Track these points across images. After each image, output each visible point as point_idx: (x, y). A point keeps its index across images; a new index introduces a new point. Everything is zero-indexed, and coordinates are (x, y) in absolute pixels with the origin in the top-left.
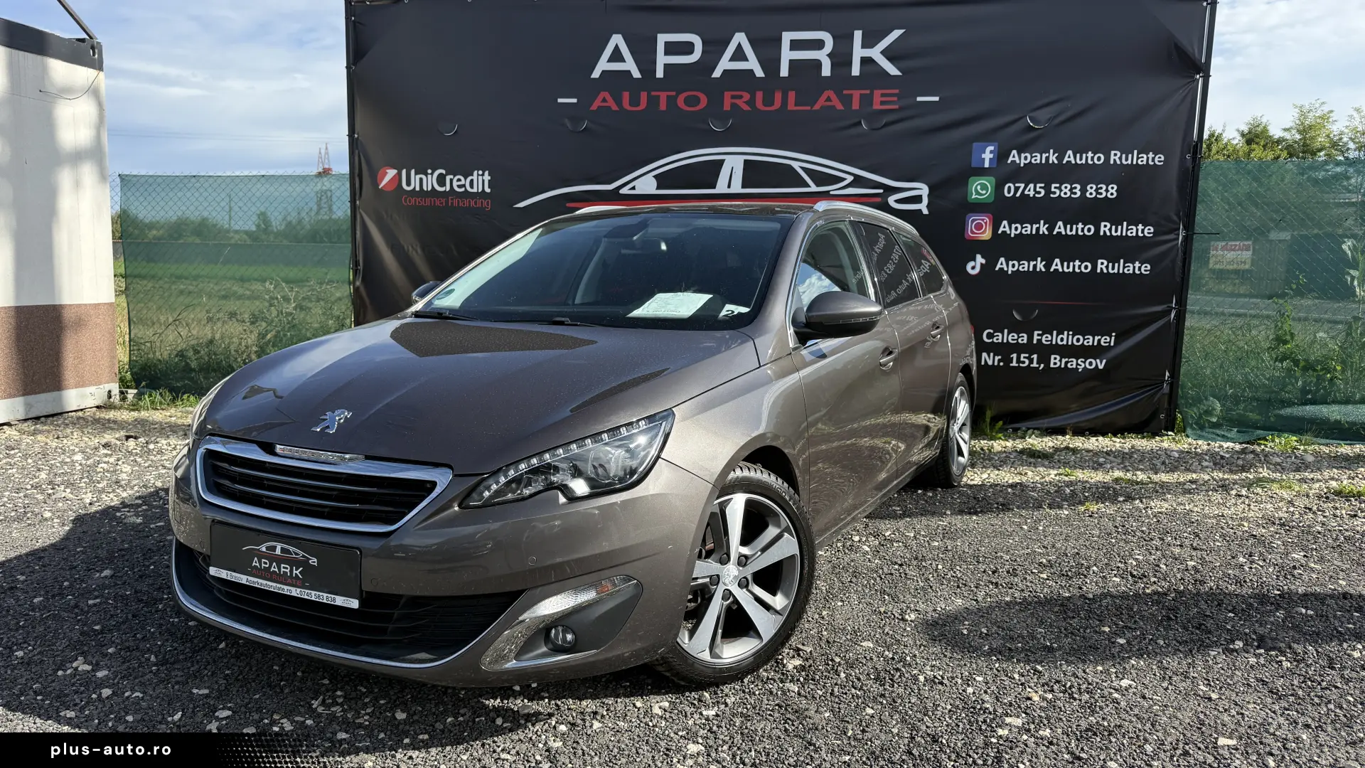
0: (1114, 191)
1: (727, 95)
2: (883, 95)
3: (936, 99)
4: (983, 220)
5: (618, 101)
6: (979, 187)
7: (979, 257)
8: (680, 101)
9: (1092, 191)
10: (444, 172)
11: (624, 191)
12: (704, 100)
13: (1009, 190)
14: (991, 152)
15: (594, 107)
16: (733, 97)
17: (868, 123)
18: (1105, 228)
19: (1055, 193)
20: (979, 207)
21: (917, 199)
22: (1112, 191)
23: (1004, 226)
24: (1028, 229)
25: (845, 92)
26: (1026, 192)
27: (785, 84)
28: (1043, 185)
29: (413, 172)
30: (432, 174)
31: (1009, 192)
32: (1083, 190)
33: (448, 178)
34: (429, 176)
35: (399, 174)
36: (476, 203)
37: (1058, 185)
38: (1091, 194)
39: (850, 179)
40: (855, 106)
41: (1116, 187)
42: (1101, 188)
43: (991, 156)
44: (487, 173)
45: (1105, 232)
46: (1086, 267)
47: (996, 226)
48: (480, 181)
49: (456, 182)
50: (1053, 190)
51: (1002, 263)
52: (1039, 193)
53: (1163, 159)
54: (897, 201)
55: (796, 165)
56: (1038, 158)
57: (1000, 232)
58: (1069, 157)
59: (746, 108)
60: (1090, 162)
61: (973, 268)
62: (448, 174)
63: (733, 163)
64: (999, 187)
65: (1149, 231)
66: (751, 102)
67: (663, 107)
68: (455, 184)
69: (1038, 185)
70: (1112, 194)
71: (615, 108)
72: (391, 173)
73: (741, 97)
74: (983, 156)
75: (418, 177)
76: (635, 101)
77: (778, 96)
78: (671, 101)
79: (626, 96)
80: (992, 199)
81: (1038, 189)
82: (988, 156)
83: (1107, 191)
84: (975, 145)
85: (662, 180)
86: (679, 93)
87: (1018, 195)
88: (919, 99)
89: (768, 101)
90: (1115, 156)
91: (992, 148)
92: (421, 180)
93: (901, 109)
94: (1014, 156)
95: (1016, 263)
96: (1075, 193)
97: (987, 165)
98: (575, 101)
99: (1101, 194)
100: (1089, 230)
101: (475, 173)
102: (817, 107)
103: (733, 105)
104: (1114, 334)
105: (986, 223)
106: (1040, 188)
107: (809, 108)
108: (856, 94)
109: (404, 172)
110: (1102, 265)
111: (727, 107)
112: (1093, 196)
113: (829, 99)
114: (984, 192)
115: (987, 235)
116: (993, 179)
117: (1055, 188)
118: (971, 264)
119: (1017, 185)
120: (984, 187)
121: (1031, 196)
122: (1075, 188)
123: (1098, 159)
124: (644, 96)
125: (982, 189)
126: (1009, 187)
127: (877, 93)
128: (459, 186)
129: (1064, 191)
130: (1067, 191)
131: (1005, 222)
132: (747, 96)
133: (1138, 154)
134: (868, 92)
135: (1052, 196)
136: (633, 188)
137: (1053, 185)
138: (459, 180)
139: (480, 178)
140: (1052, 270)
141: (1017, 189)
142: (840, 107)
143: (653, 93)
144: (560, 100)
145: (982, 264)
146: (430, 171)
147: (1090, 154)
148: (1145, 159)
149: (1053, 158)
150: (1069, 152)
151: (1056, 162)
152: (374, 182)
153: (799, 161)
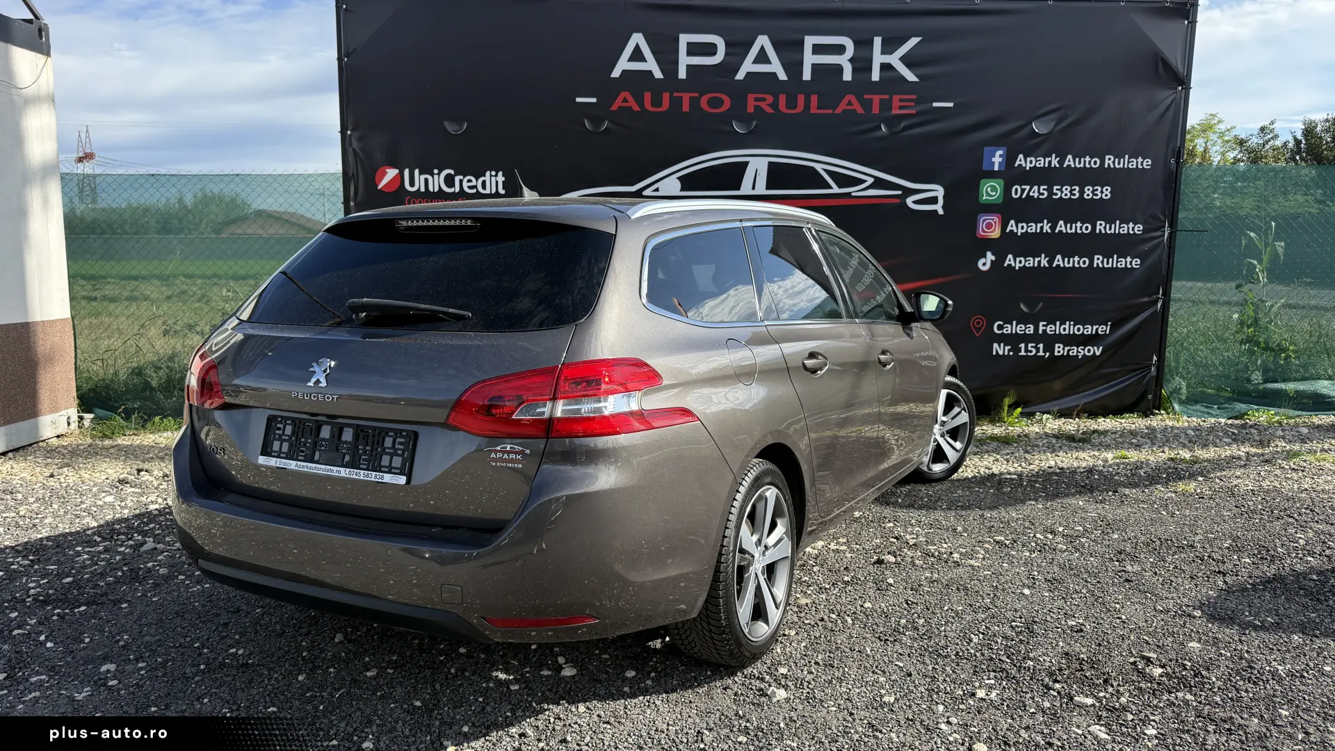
0: (1108, 193)
1: (751, 97)
2: (901, 100)
3: (951, 105)
4: (993, 219)
5: (640, 101)
6: (989, 189)
7: (989, 254)
8: (704, 103)
9: (1089, 192)
10: (452, 172)
11: (647, 193)
12: (727, 102)
13: (1016, 192)
14: (1000, 156)
15: (614, 108)
16: (756, 99)
17: (887, 126)
18: (1101, 226)
19: (1056, 194)
20: (990, 208)
21: (933, 200)
22: (1105, 193)
23: (1012, 225)
24: (1033, 228)
25: (865, 96)
26: (1031, 194)
27: (807, 88)
28: (1046, 187)
29: (417, 172)
30: (439, 174)
31: (1016, 194)
32: (1082, 192)
33: (457, 179)
34: (436, 177)
35: (401, 175)
37: (1059, 187)
38: (1088, 195)
39: (870, 181)
40: (876, 110)
41: (1109, 189)
42: (1097, 190)
43: (1001, 160)
44: (500, 174)
45: (1100, 230)
46: (1083, 263)
47: (1004, 225)
48: (493, 182)
49: (466, 183)
50: (1055, 191)
51: (1009, 260)
52: (1043, 194)
53: (1150, 163)
54: (915, 202)
55: (818, 167)
56: (1041, 162)
57: (1008, 231)
58: (1069, 161)
59: (769, 110)
60: (1088, 166)
61: (984, 264)
62: (456, 174)
63: (758, 165)
64: (1007, 190)
65: (1139, 229)
66: (774, 106)
67: (686, 108)
68: (465, 185)
69: (1042, 187)
70: (1106, 195)
71: (636, 108)
72: (392, 173)
73: (764, 100)
74: (993, 160)
75: (423, 177)
76: (657, 102)
77: (801, 98)
78: (694, 102)
79: (648, 96)
80: (1001, 200)
81: (1041, 191)
82: (997, 159)
83: (1102, 192)
84: (986, 149)
85: (688, 182)
86: (701, 95)
87: (1024, 196)
88: (935, 104)
89: (792, 104)
90: (1109, 161)
91: (1000, 152)
92: (426, 180)
93: (917, 114)
94: (1020, 160)
95: (1022, 259)
96: (1074, 195)
97: (996, 168)
98: (594, 100)
99: (1097, 195)
100: (1086, 228)
101: (488, 173)
102: (839, 110)
103: (756, 107)
104: (1109, 323)
105: (995, 223)
106: (1044, 189)
107: (831, 111)
108: (876, 99)
109: (407, 172)
110: (1098, 260)
111: (750, 109)
112: (1090, 197)
113: (850, 103)
114: (994, 193)
115: (996, 234)
116: (1002, 182)
117: (1057, 189)
118: (981, 261)
119: (1023, 187)
120: (994, 189)
121: (1036, 197)
122: (1075, 190)
123: (1094, 163)
124: (666, 97)
125: (992, 191)
126: (1016, 190)
127: (896, 98)
128: (470, 187)
129: (1064, 192)
130: (1067, 192)
131: (1012, 222)
132: (770, 99)
133: (1129, 159)
134: (887, 97)
135: (1054, 197)
136: (657, 190)
137: (1055, 187)
138: (469, 181)
139: (493, 179)
140: (1054, 265)
141: (1023, 191)
142: (860, 111)
143: (675, 94)
144: (579, 100)
145: (992, 261)
146: (436, 171)
147: (1088, 159)
148: (1135, 163)
149: (1055, 162)
150: (1070, 157)
151: (1057, 166)
152: (371, 183)
153: (821, 163)
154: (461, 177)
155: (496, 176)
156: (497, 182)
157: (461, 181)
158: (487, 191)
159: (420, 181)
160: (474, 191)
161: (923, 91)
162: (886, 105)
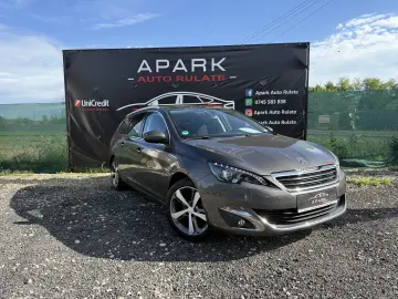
1: (177, 77)
2: (221, 77)
3: (235, 77)
4: (250, 111)
9: (279, 102)
10: (94, 101)
11: (149, 105)
15: (139, 81)
17: (217, 84)
21: (232, 105)
25: (210, 76)
29: (85, 101)
33: (96, 102)
34: (90, 102)
35: (81, 102)
37: (269, 100)
39: (213, 100)
40: (213, 80)
44: (108, 100)
45: (283, 113)
46: (278, 123)
48: (106, 103)
49: (98, 103)
53: (298, 92)
54: (226, 106)
56: (264, 93)
57: (254, 114)
59: (183, 81)
63: (180, 96)
64: (254, 101)
65: (295, 112)
67: (159, 81)
70: (284, 102)
71: (145, 81)
72: (78, 101)
76: (151, 79)
77: (192, 77)
78: (161, 79)
79: (148, 78)
80: (252, 105)
82: (250, 93)
84: (246, 90)
85: (160, 102)
86: (163, 77)
87: (259, 103)
88: (231, 77)
89: (189, 78)
90: (285, 92)
91: (251, 91)
92: (88, 103)
93: (226, 80)
97: (250, 95)
98: (133, 79)
100: (279, 112)
101: (104, 100)
102: (202, 80)
103: (179, 80)
106: (265, 101)
108: (213, 76)
110: (283, 122)
115: (251, 115)
116: (252, 99)
121: (262, 103)
123: (280, 93)
125: (249, 102)
128: (99, 105)
131: (256, 111)
132: (183, 77)
133: (291, 91)
134: (217, 76)
135: (268, 103)
136: (152, 104)
140: (269, 124)
142: (209, 80)
143: (156, 77)
144: (129, 79)
146: (90, 100)
147: (278, 91)
150: (272, 91)
151: (269, 94)
152: (73, 104)
153: (199, 95)
159: (86, 103)
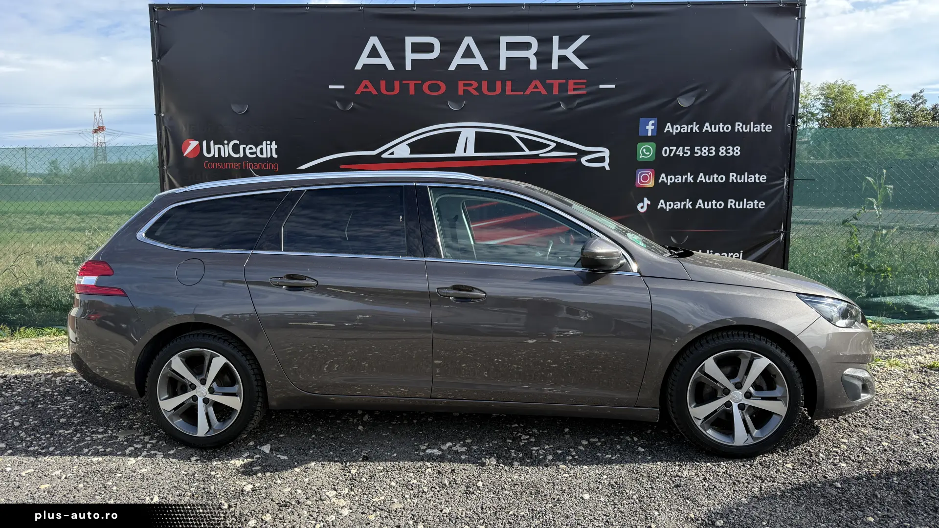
0: (738, 151)
1: (461, 84)
2: (575, 84)
3: (613, 86)
4: (648, 173)
5: (378, 88)
6: (644, 150)
7: (646, 199)
8: (425, 87)
9: (723, 151)
10: (238, 142)
11: (384, 156)
12: (443, 87)
13: (666, 152)
14: (653, 125)
15: (358, 92)
16: (465, 85)
17: (566, 104)
18: (733, 177)
19: (697, 153)
20: (646, 165)
21: (602, 159)
22: (736, 151)
23: (663, 178)
24: (679, 179)
25: (548, 81)
26: (677, 153)
27: (503, 76)
28: (689, 148)
29: (212, 143)
30: (228, 144)
31: (666, 153)
32: (717, 151)
33: (242, 147)
34: (226, 146)
35: (201, 145)
36: (266, 167)
37: (699, 148)
38: (722, 153)
39: (553, 145)
40: (556, 91)
41: (739, 148)
42: (729, 149)
43: (653, 127)
44: (274, 143)
45: (732, 180)
46: (720, 205)
47: (657, 178)
48: (269, 149)
49: (248, 150)
50: (696, 151)
51: (662, 204)
52: (687, 153)
53: (771, 127)
54: (588, 161)
55: (513, 135)
56: (685, 129)
57: (660, 182)
58: (707, 127)
59: (475, 93)
60: (721, 131)
61: (642, 207)
62: (241, 144)
63: (468, 134)
64: (658, 150)
65: (763, 178)
66: (479, 89)
67: (412, 92)
68: (248, 152)
69: (686, 148)
70: (737, 153)
71: (375, 92)
72: (194, 144)
73: (471, 85)
74: (647, 127)
75: (217, 146)
76: (390, 88)
77: (499, 84)
78: (418, 88)
79: (383, 84)
80: (654, 159)
81: (685, 151)
82: (650, 127)
83: (733, 151)
84: (642, 120)
85: (415, 147)
86: (423, 82)
87: (672, 155)
88: (601, 86)
89: (492, 88)
90: (738, 126)
91: (653, 122)
92: (219, 149)
93: (588, 94)
94: (668, 127)
95: (671, 203)
96: (712, 153)
97: (650, 134)
98: (343, 87)
99: (729, 153)
100: (722, 178)
101: (264, 143)
102: (528, 93)
103: (464, 90)
104: (742, 251)
105: (650, 176)
106: (687, 149)
107: (522, 93)
108: (556, 83)
109: (204, 143)
110: (731, 203)
111: (461, 92)
112: (723, 155)
113: (536, 87)
114: (648, 153)
115: (651, 184)
116: (654, 144)
117: (698, 149)
118: (640, 205)
119: (671, 148)
120: (648, 150)
121: (681, 155)
122: (712, 149)
123: (727, 128)
124: (397, 84)
125: (646, 152)
126: (666, 150)
127: (571, 82)
128: (251, 153)
129: (703, 151)
130: (706, 151)
131: (663, 175)
132: (475, 84)
133: (754, 125)
134: (564, 81)
135: (695, 155)
136: (392, 153)
137: (696, 148)
138: (251, 148)
139: (269, 147)
140: (697, 207)
141: (671, 151)
142: (544, 92)
143: (404, 82)
144: (331, 87)
145: (648, 205)
146: (226, 142)
147: (721, 125)
148: (759, 128)
149: (696, 129)
150: (707, 124)
151: (698, 131)
152: (179, 151)
153: (516, 133)
154: (245, 146)
155: (271, 144)
156: (271, 149)
157: (244, 149)
158: (264, 156)
159: (214, 149)
160: (254, 156)
161: (593, 76)
162: (563, 88)
